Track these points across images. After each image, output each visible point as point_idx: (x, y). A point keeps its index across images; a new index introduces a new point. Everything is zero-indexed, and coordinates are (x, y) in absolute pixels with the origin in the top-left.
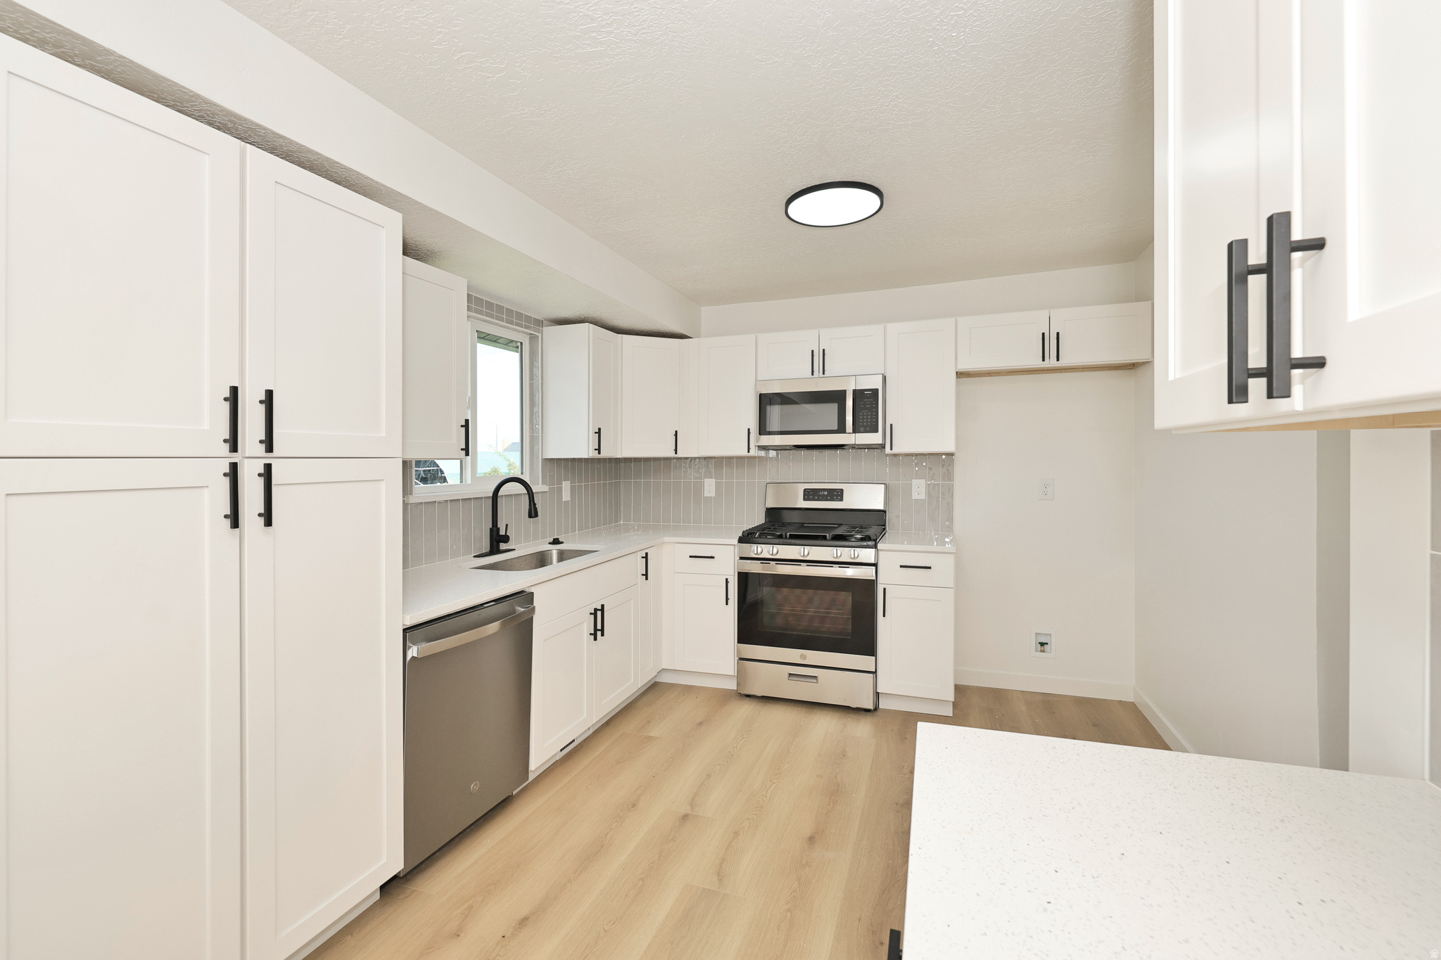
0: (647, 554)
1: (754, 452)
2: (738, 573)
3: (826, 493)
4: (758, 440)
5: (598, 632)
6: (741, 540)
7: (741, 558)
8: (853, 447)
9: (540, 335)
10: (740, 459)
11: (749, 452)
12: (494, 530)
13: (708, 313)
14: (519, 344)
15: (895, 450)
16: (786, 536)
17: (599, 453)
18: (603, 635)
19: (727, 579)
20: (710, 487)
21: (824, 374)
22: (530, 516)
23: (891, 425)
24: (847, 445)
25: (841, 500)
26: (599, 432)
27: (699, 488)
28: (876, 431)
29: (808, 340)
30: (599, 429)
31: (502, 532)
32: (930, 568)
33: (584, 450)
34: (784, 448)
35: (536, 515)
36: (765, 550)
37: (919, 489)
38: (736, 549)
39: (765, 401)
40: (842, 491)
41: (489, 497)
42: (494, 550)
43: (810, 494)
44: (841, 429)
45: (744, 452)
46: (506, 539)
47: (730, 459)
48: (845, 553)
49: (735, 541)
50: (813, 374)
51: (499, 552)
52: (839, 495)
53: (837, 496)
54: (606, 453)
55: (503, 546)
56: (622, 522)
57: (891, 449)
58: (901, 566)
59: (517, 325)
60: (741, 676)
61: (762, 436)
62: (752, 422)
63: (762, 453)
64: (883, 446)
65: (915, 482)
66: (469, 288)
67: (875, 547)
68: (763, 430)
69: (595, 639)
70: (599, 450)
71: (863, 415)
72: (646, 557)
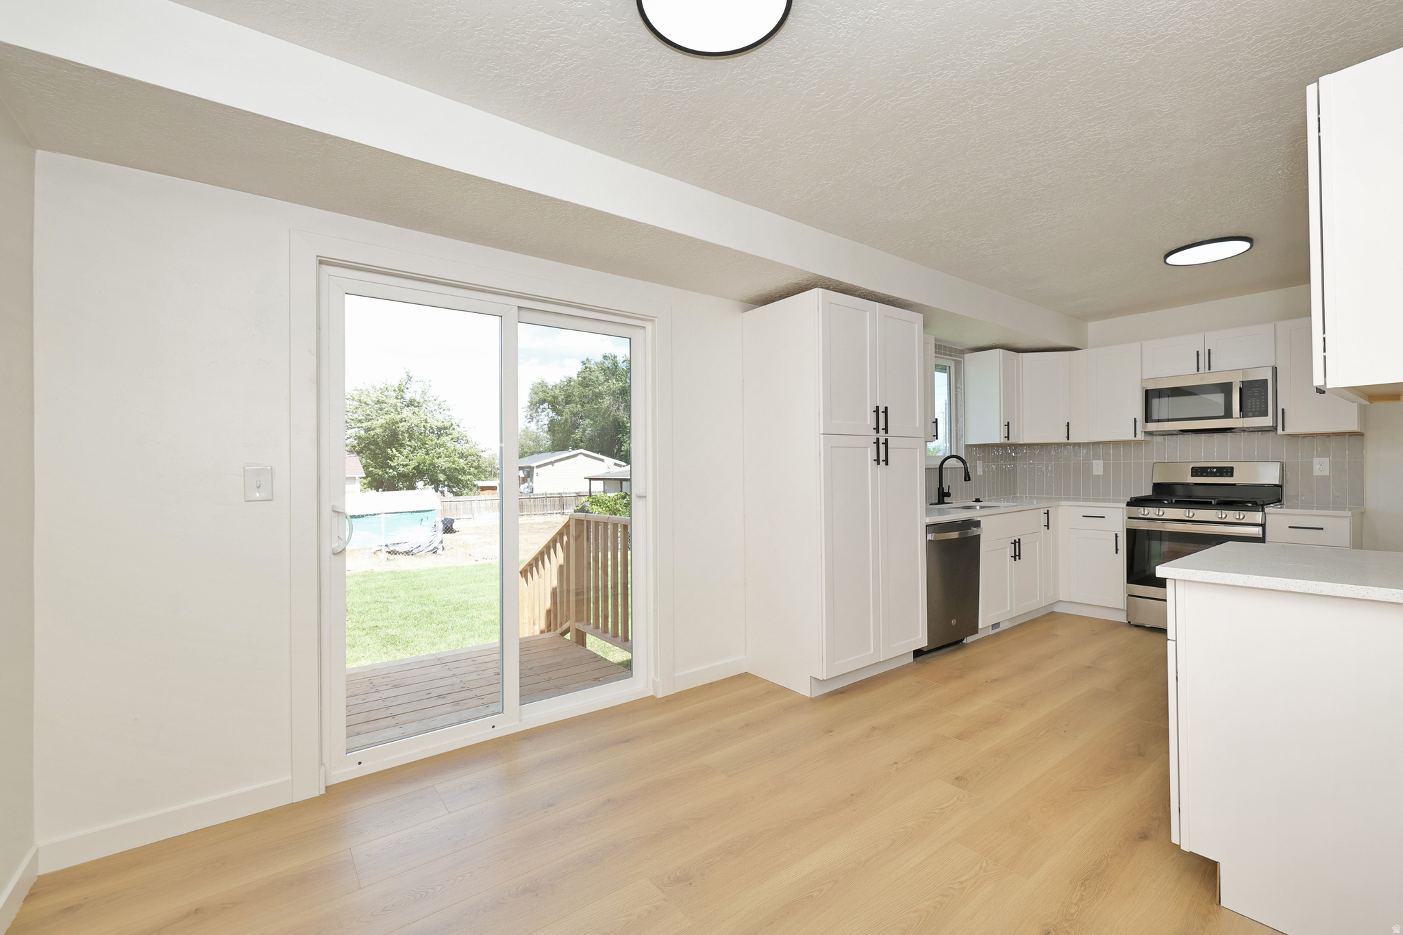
0: (1048, 511)
1: (1140, 436)
2: (1127, 529)
3: (1215, 470)
4: (1144, 427)
5: (1017, 556)
6: (1129, 504)
7: (1129, 518)
8: (1243, 430)
9: (962, 360)
10: (1126, 443)
11: (1135, 436)
12: (941, 489)
13: (1093, 327)
14: (948, 368)
15: (1288, 431)
16: (1172, 502)
17: (1008, 440)
18: (1019, 559)
19: (1116, 534)
20: (1098, 467)
21: (1209, 369)
22: (965, 480)
23: (1283, 410)
24: (1235, 428)
25: (1232, 476)
26: (1008, 425)
27: (1088, 468)
28: (1266, 414)
29: (1196, 343)
30: (1008, 423)
31: (946, 490)
32: (1322, 529)
33: (997, 437)
34: (1170, 433)
35: (969, 480)
36: (1151, 512)
37: (1321, 466)
38: (1125, 510)
39: (1149, 395)
40: (1232, 468)
41: (936, 468)
42: (941, 502)
43: (1196, 472)
44: (1228, 414)
45: (1131, 437)
46: (948, 495)
47: (1116, 444)
48: (1231, 515)
49: (1124, 505)
50: (1198, 371)
51: (944, 503)
52: (1229, 472)
53: (1227, 472)
54: (1012, 440)
55: (947, 500)
56: (1018, 495)
57: (1283, 430)
58: (1289, 527)
59: (945, 354)
60: (1129, 610)
61: (1148, 424)
62: (1139, 412)
63: (1149, 438)
64: (1274, 429)
65: (1316, 460)
66: (936, 340)
67: (1263, 511)
68: (1148, 419)
69: (1015, 560)
70: (1008, 437)
71: (1252, 403)
72: (1048, 513)
